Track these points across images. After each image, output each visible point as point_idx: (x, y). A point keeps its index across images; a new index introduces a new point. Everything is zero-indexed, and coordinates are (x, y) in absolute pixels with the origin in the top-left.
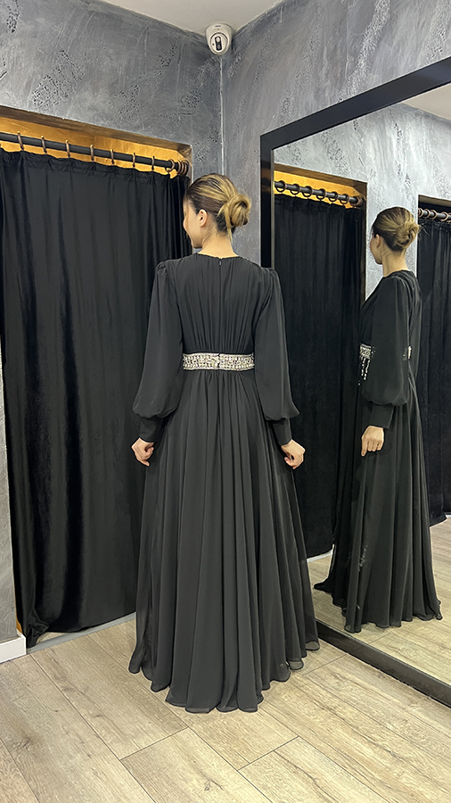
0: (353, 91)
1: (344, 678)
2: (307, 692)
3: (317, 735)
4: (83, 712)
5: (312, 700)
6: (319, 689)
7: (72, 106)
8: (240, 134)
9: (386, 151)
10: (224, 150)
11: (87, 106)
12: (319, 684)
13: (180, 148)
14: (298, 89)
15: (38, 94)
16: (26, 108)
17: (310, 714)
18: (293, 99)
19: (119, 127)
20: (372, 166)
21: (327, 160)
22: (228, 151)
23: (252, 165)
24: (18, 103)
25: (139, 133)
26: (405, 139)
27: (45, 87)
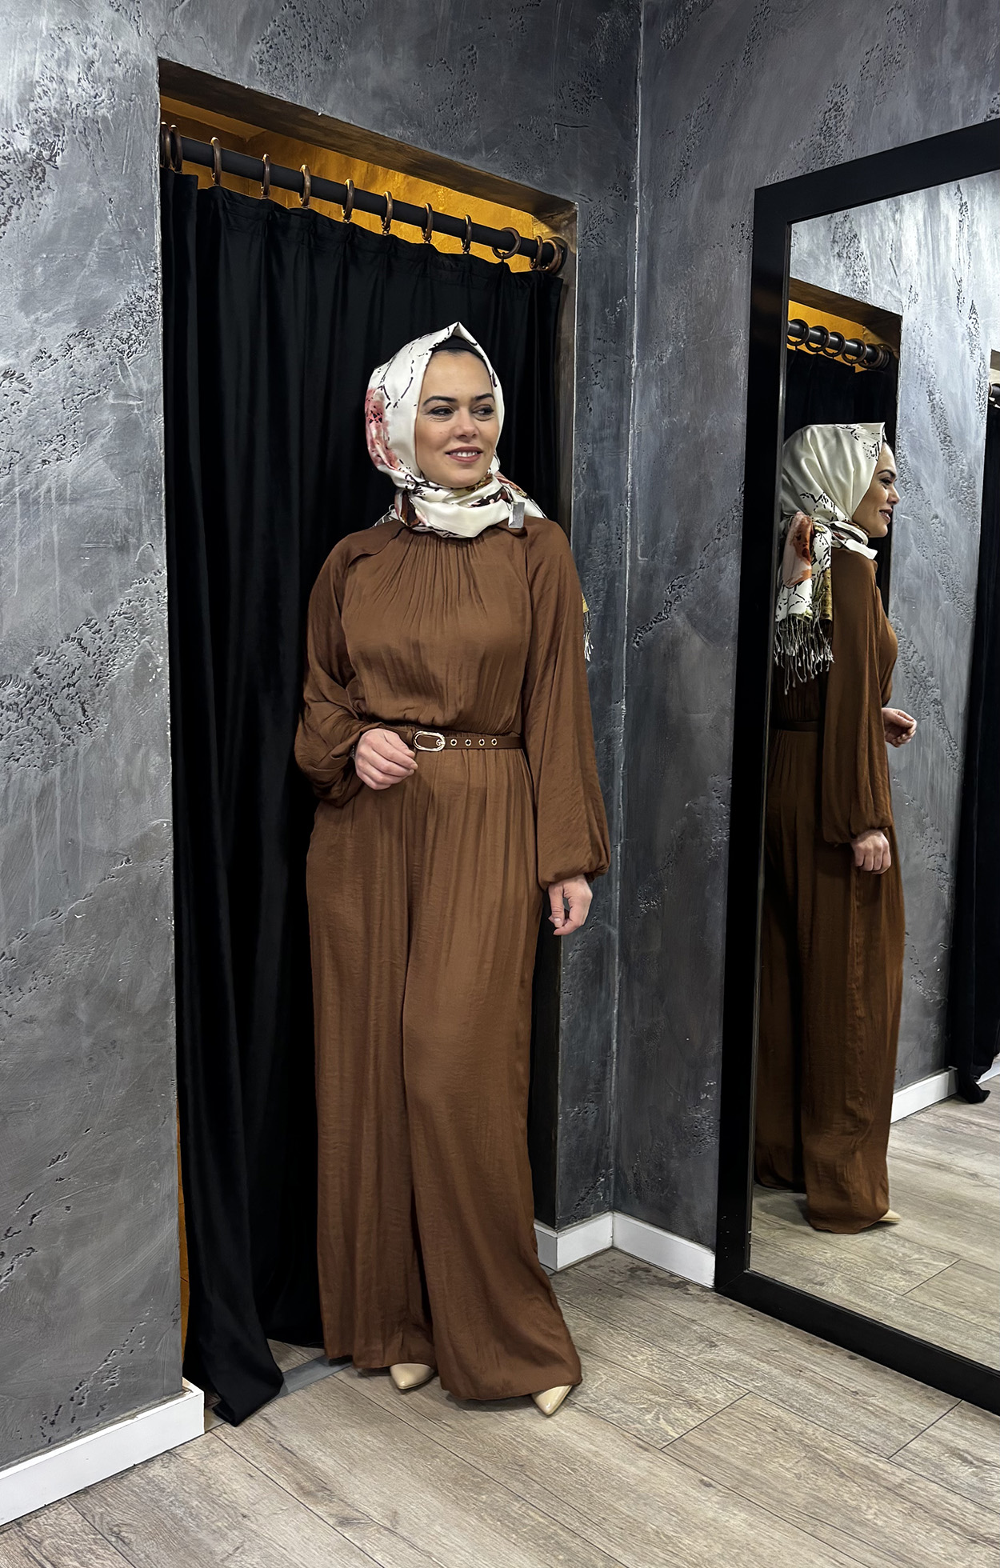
1: (988, 1463)
2: (919, 1500)
5: (940, 1521)
6: (941, 1492)
7: (339, 85)
8: (691, 182)
9: (938, 246)
10: (641, 221)
11: (370, 86)
12: (933, 1478)
13: (544, 207)
14: (869, 83)
15: (268, 45)
16: (242, 80)
17: (951, 1555)
18: (853, 104)
19: (434, 146)
20: (912, 277)
21: (832, 258)
22: (654, 224)
23: (725, 259)
24: (224, 63)
25: (476, 164)
26: (973, 223)
27: (284, 31)
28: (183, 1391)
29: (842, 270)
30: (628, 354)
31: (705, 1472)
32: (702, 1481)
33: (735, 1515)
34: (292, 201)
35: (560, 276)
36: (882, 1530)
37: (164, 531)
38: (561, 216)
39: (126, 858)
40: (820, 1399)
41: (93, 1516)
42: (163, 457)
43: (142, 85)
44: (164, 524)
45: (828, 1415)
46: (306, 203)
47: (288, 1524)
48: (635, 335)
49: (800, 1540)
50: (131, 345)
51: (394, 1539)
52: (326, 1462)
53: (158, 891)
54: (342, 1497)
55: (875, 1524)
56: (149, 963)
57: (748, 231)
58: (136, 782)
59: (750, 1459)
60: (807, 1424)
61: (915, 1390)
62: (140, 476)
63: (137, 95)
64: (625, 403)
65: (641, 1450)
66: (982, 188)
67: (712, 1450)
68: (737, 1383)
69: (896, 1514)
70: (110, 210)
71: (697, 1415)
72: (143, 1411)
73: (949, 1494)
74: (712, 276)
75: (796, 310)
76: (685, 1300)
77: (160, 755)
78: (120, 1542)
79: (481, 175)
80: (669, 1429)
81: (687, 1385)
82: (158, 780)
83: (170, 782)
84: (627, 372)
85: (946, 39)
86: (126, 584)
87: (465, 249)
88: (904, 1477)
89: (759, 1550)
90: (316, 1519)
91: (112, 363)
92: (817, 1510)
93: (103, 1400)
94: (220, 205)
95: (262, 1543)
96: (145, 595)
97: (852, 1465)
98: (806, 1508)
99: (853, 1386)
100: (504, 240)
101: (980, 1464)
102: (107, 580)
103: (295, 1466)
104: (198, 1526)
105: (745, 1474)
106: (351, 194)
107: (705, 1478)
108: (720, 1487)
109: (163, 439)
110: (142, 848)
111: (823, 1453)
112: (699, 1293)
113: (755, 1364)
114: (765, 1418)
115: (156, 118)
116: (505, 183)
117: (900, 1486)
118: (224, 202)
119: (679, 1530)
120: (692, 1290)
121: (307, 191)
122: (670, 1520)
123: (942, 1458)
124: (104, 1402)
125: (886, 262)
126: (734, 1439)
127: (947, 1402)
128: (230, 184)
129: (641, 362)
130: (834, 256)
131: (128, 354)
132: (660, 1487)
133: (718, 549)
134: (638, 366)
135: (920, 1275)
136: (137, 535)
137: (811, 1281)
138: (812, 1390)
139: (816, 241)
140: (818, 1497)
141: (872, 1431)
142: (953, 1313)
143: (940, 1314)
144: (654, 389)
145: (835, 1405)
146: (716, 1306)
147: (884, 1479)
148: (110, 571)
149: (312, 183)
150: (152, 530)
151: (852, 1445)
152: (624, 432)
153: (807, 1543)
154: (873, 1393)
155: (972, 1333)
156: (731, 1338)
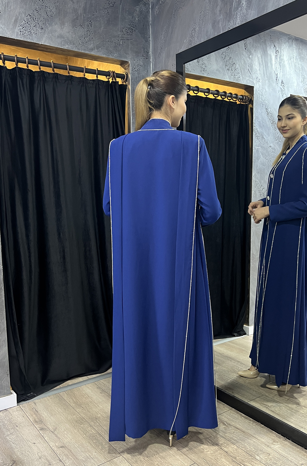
4: (52, 445)
7: (46, 35)
8: (163, 53)
9: (268, 64)
10: (152, 65)
11: (56, 35)
13: (122, 64)
14: (201, 22)
18: (198, 28)
19: (79, 49)
20: (257, 74)
22: (155, 65)
25: (93, 53)
26: (281, 56)
27: (28, 22)
28: (11, 394)
29: (230, 74)
38: (126, 66)
47: (27, 428)
51: (52, 434)
52: (45, 414)
54: (44, 423)
85: (218, 7)
90: (35, 428)
103: (36, 414)
125: (246, 71)
130: (226, 70)
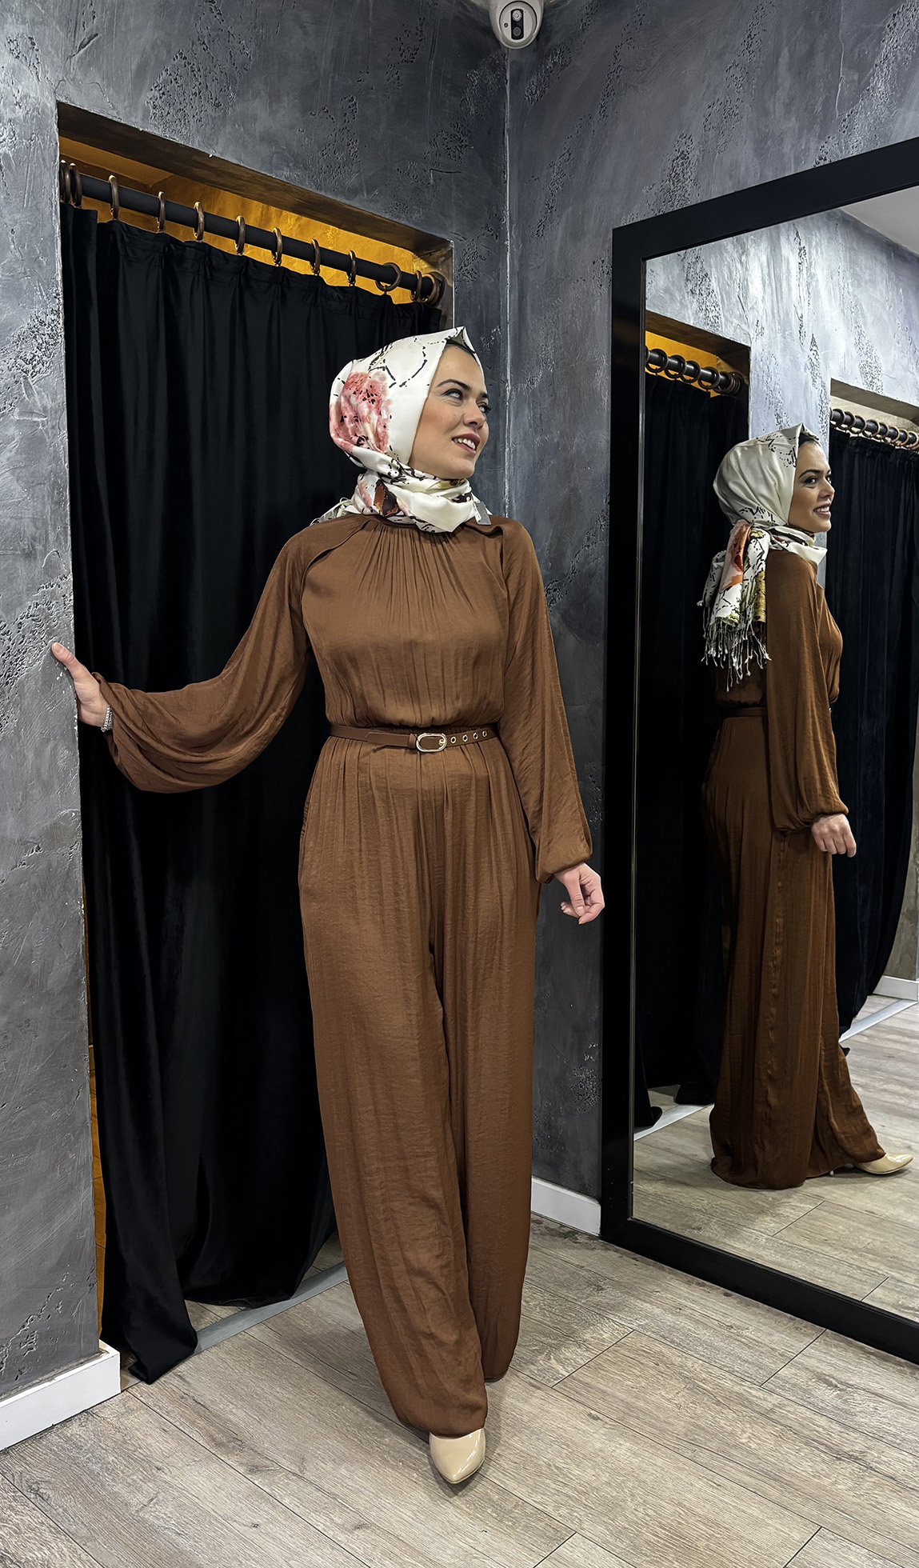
0: (857, 144)
1: (851, 1386)
2: (788, 1422)
3: (857, 1522)
4: (320, 1521)
5: (808, 1441)
6: (808, 1414)
7: (228, 129)
8: (555, 223)
9: (780, 285)
10: (511, 258)
11: (257, 130)
12: (801, 1402)
13: (423, 245)
14: (712, 134)
15: (161, 92)
16: (136, 122)
17: (818, 1473)
18: (697, 152)
19: (319, 187)
20: (758, 312)
21: (686, 294)
22: (523, 260)
23: (587, 292)
24: (120, 109)
25: (356, 204)
26: (810, 265)
27: (176, 79)
28: (99, 1353)
29: (696, 306)
30: (503, 378)
31: (594, 1407)
32: (590, 1415)
33: (620, 1444)
34: (185, 234)
35: (439, 307)
36: (756, 1452)
37: (69, 538)
38: (438, 253)
39: (36, 846)
40: (698, 1334)
41: (13, 1475)
42: (68, 470)
43: (41, 126)
44: (69, 532)
45: (706, 1348)
46: (200, 237)
47: (200, 1474)
48: (509, 361)
49: (681, 1465)
50: (35, 365)
51: (302, 1484)
52: (237, 1415)
53: (68, 877)
54: (252, 1446)
55: (750, 1447)
56: (60, 945)
57: (607, 266)
58: (45, 776)
59: (635, 1392)
60: (686, 1358)
61: (785, 1322)
62: (46, 488)
63: (37, 135)
64: (501, 423)
65: (534, 1389)
66: (818, 234)
67: (600, 1386)
68: (623, 1323)
69: (768, 1436)
70: (12, 240)
71: (585, 1354)
72: (61, 1373)
73: (816, 1417)
74: (577, 307)
75: (653, 341)
76: (574, 1248)
77: (68, 748)
78: (39, 1498)
79: (363, 214)
80: (560, 1368)
81: (576, 1327)
82: (66, 772)
83: (77, 774)
84: (502, 395)
85: (779, 93)
86: (33, 588)
87: (351, 282)
88: (776, 1403)
89: (643, 1477)
90: (228, 1468)
91: (16, 382)
92: (696, 1437)
93: (21, 1364)
94: (119, 238)
95: (176, 1493)
96: (52, 598)
97: (728, 1394)
98: (687, 1435)
99: (729, 1321)
100: (386, 274)
101: (845, 1387)
102: (15, 584)
103: (206, 1418)
104: (114, 1480)
105: (628, 1405)
106: (242, 230)
107: (592, 1412)
108: (607, 1420)
109: (67, 453)
110: (52, 836)
111: (701, 1384)
112: (586, 1241)
113: (639, 1305)
114: (647, 1354)
115: (56, 156)
116: (386, 222)
117: (772, 1411)
118: (122, 234)
119: (569, 1461)
120: (581, 1239)
121: (201, 226)
122: (560, 1453)
123: (810, 1383)
124: (22, 1366)
125: (734, 299)
126: (620, 1375)
127: (814, 1332)
128: (127, 217)
129: (514, 385)
130: (688, 293)
131: (32, 374)
132: (552, 1422)
133: (588, 556)
134: (512, 389)
135: (788, 1216)
136: (43, 542)
137: (690, 1227)
138: (690, 1326)
139: (671, 279)
140: (697, 1425)
141: (747, 1361)
142: (820, 1251)
143: (807, 1252)
144: (527, 411)
145: (712, 1339)
146: (602, 1253)
147: (757, 1405)
148: (18, 576)
149: (204, 219)
150: (58, 537)
151: (727, 1375)
152: (501, 450)
153: (686, 1468)
154: (747, 1326)
155: (835, 1267)
156: (617, 1281)
